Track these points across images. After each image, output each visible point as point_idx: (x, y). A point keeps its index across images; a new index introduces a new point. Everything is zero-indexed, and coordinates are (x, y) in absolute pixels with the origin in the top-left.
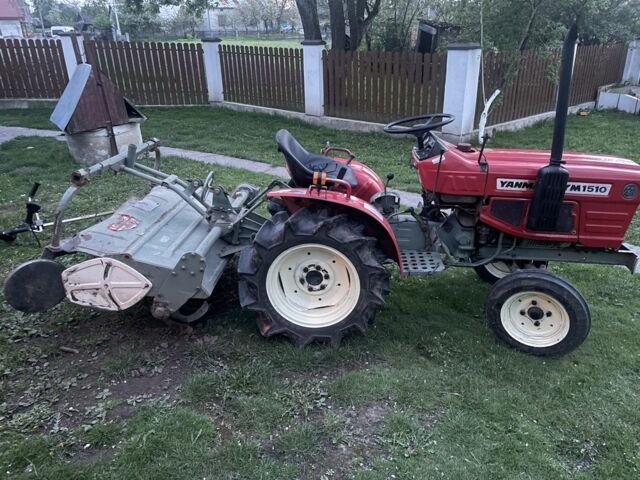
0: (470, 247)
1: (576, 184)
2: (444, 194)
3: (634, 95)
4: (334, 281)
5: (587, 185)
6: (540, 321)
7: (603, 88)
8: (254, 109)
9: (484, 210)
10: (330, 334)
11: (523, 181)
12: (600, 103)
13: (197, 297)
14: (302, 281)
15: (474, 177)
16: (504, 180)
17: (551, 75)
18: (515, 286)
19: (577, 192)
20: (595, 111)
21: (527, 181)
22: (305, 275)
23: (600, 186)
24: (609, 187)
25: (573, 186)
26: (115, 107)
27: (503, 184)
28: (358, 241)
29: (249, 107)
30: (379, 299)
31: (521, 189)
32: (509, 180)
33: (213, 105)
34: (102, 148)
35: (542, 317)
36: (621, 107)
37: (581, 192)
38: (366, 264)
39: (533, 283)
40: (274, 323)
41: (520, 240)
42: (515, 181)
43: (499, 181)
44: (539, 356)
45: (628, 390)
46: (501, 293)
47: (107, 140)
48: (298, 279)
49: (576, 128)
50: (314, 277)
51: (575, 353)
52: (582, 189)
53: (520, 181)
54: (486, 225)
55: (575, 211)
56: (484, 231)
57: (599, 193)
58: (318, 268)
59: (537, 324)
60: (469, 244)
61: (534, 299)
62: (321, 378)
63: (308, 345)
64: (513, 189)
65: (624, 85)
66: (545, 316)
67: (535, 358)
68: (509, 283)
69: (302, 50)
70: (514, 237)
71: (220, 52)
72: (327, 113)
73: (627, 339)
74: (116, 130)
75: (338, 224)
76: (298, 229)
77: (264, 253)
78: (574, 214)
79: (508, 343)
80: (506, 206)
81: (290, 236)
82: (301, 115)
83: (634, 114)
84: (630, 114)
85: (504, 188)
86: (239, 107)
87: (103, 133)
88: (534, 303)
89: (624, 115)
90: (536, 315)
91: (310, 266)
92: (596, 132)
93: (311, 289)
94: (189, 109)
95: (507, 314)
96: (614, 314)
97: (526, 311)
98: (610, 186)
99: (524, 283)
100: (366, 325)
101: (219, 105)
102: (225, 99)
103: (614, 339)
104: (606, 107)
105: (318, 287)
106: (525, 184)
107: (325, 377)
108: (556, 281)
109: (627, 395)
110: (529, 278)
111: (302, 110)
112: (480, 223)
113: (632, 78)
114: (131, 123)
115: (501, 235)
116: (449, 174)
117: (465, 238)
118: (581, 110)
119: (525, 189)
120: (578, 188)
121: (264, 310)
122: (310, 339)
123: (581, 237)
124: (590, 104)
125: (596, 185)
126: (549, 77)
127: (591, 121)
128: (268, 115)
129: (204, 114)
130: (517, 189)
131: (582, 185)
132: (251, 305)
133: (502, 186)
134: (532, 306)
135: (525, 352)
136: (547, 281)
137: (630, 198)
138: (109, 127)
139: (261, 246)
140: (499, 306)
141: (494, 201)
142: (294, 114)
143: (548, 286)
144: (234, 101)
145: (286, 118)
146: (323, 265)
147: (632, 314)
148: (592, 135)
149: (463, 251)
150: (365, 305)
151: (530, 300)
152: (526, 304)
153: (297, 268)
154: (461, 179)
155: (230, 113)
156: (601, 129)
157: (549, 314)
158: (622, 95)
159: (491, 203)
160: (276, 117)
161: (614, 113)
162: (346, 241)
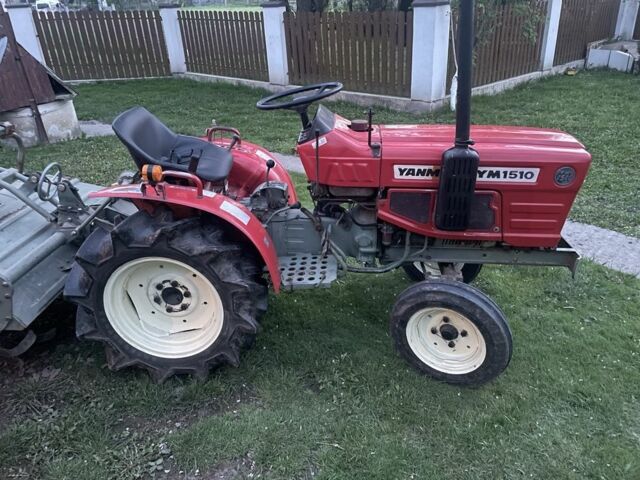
0: (372, 249)
1: (495, 169)
2: (332, 186)
3: (626, 51)
4: (198, 299)
5: (509, 170)
6: (454, 341)
7: (594, 44)
8: (217, 80)
9: (383, 206)
10: (194, 365)
11: (427, 167)
12: (590, 61)
13: (10, 329)
14: (157, 300)
15: (365, 165)
16: (403, 167)
17: (529, 32)
18: (419, 301)
19: (496, 179)
20: (585, 70)
21: (431, 167)
22: (160, 292)
23: (526, 170)
24: (536, 171)
25: (491, 172)
26: (38, 83)
27: (402, 172)
28: (209, 253)
29: (212, 77)
30: (247, 323)
31: (425, 177)
32: (409, 167)
33: (175, 76)
34: (27, 130)
35: (457, 337)
36: (612, 65)
37: (502, 179)
38: (225, 280)
39: (439, 298)
40: (122, 354)
41: (432, 241)
42: (416, 168)
43: (396, 168)
44: (455, 384)
45: (558, 436)
46: (404, 308)
47: (32, 120)
48: (152, 298)
49: (561, 89)
50: (172, 296)
51: (502, 377)
52: (502, 175)
53: (422, 168)
54: (388, 223)
55: (496, 204)
56: (386, 230)
57: (524, 180)
58: (175, 284)
59: (451, 345)
60: (371, 245)
61: (445, 315)
62: (172, 426)
63: (168, 378)
64: (415, 177)
65: (616, 41)
66: (460, 336)
67: (450, 387)
68: (411, 297)
69: (262, 13)
70: (423, 237)
71: (179, 19)
72: (292, 82)
73: (570, 356)
74: (41, 109)
75: (184, 230)
76: (131, 240)
77: (94, 270)
78: (494, 207)
79: (418, 368)
80: (408, 199)
81: (121, 249)
82: (264, 85)
83: (626, 72)
84: (621, 72)
85: (404, 177)
86: (202, 78)
87: (27, 112)
88: (446, 319)
89: (615, 73)
90: (449, 334)
91: (164, 282)
92: (580, 93)
93: (169, 310)
94: (148, 82)
95: (415, 333)
96: (559, 321)
97: (438, 328)
98: (538, 170)
99: (429, 297)
100: (237, 354)
101: (182, 76)
102: (188, 70)
103: (552, 356)
104: (595, 65)
105: (178, 307)
106: (430, 171)
107: (178, 425)
108: (466, 296)
109: (555, 443)
110: (434, 292)
111: (267, 79)
112: (380, 221)
113: (624, 34)
114: (59, 100)
115: (408, 235)
116: (335, 161)
117: (365, 238)
118: (568, 69)
119: (430, 177)
120: (497, 174)
121: (106, 339)
122: (169, 372)
123: (506, 235)
124: (579, 63)
125: (520, 170)
126: (526, 35)
127: (577, 81)
128: (232, 85)
129: (165, 86)
130: (420, 177)
131: (502, 170)
132: (88, 334)
133: (401, 174)
134: (443, 323)
135: (437, 379)
136: (455, 296)
137: (564, 185)
138: (34, 106)
139: (88, 263)
140: (404, 324)
141: (393, 193)
142: (258, 84)
143: (457, 302)
144: (197, 71)
145: (250, 88)
146: (181, 280)
147: (582, 321)
148: (576, 97)
149: (366, 254)
150: (232, 331)
151: (440, 317)
152: (436, 321)
153: (149, 285)
154: (348, 167)
155: (192, 84)
156: (588, 89)
157: (464, 334)
158: (613, 52)
159: (389, 195)
160: (240, 88)
161: (605, 71)
162: (195, 252)
